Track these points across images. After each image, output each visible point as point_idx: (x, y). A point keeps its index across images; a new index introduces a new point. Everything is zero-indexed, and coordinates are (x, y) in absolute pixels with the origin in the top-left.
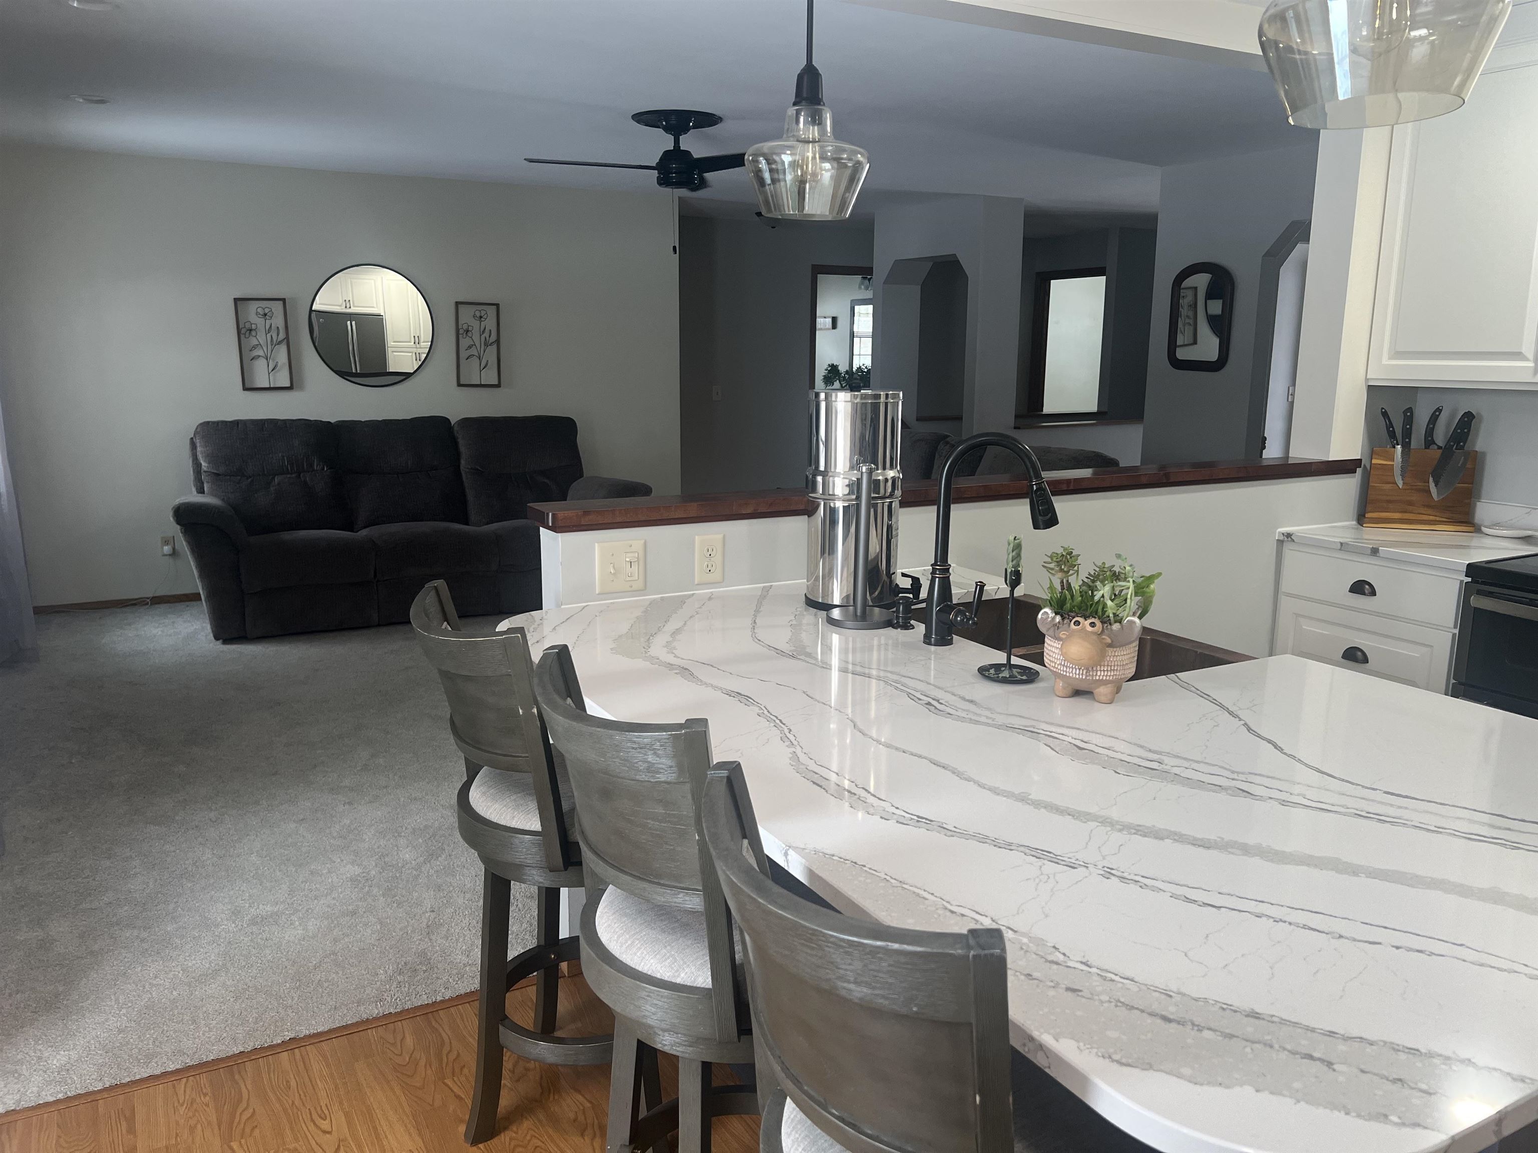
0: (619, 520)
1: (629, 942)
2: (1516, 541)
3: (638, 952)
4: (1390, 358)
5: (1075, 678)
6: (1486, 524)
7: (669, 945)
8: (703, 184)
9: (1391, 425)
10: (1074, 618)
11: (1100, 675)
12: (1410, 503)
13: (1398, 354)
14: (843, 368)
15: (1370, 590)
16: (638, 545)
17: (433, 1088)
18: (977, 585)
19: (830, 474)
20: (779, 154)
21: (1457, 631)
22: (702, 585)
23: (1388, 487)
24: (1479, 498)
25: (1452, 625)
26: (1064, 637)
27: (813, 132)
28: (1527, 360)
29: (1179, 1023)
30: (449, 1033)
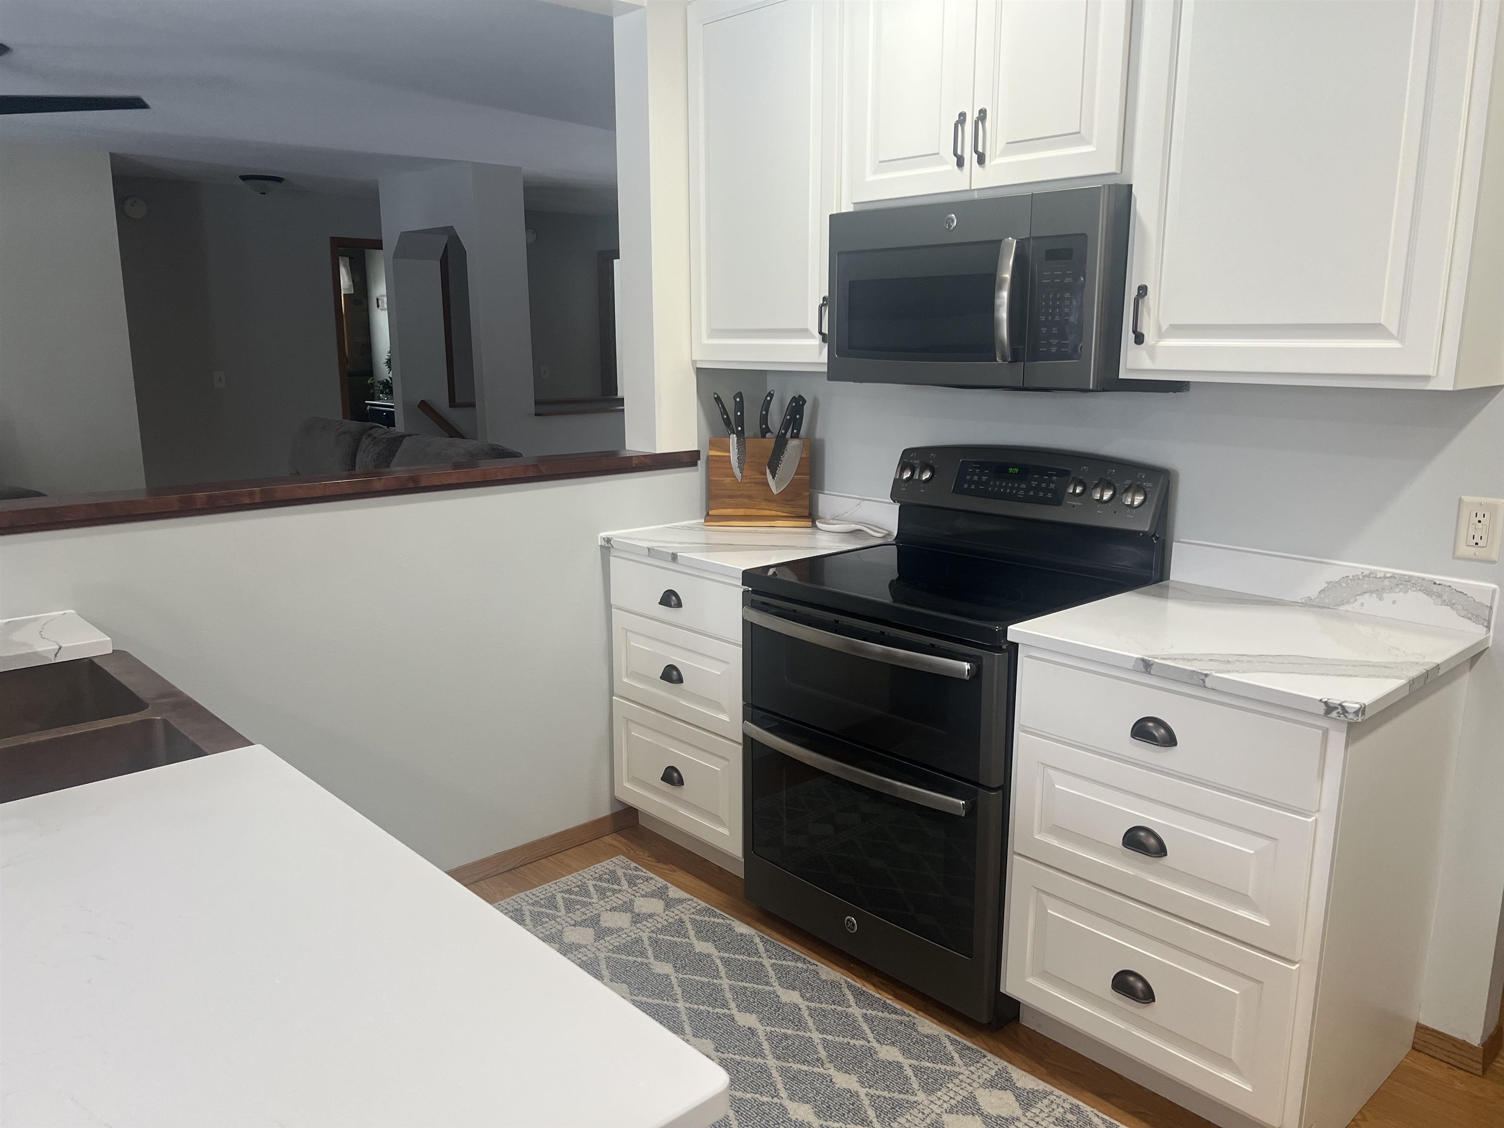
4: (709, 337)
6: (822, 520)
9: (725, 411)
12: (750, 498)
13: (715, 333)
15: (676, 602)
23: (728, 480)
28: (813, 337)
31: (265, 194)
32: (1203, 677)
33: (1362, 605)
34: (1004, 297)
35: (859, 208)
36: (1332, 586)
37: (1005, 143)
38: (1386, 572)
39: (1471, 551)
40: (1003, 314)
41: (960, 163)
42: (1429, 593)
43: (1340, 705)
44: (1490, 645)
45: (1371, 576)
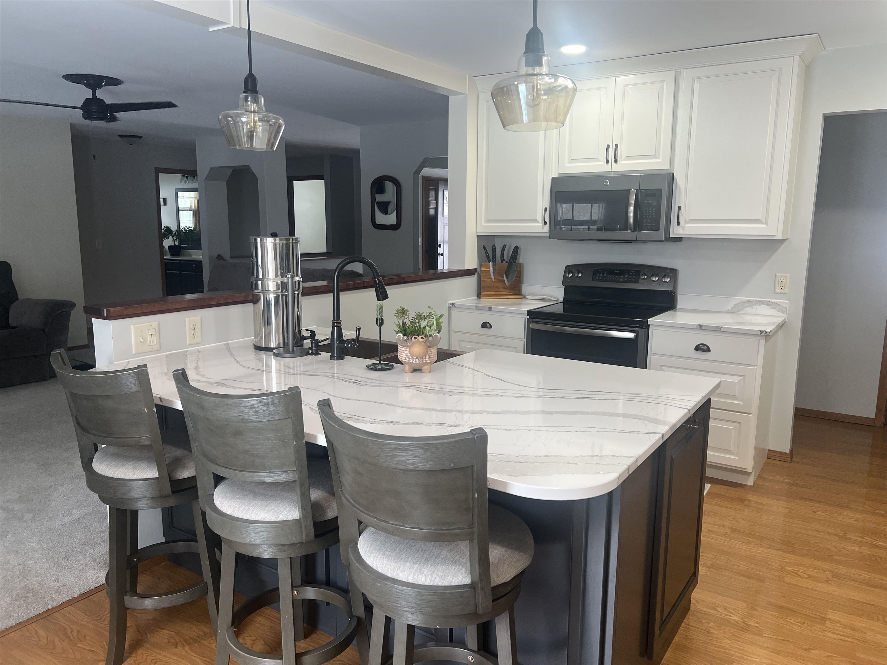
0: (145, 311)
1: (246, 509)
2: (539, 300)
3: (253, 512)
4: (486, 222)
5: (415, 363)
6: (527, 294)
7: (269, 505)
8: (114, 119)
9: (487, 253)
10: (413, 336)
11: (426, 360)
12: (497, 287)
13: (489, 221)
14: (174, 228)
15: (490, 326)
16: (155, 324)
17: (71, 651)
18: (357, 328)
19: (265, 280)
20: (240, 117)
21: (525, 340)
22: (191, 345)
23: (488, 280)
24: (523, 283)
25: (523, 338)
26: (409, 345)
27: (254, 107)
28: (539, 223)
29: (525, 462)
30: (67, 623)
31: (132, 145)
32: (720, 328)
33: (746, 311)
34: (632, 209)
35: (560, 176)
36: (736, 305)
37: (625, 156)
38: (753, 300)
39: (779, 291)
40: (631, 215)
41: (607, 162)
42: (767, 305)
43: (765, 331)
44: (786, 320)
45: (748, 301)
